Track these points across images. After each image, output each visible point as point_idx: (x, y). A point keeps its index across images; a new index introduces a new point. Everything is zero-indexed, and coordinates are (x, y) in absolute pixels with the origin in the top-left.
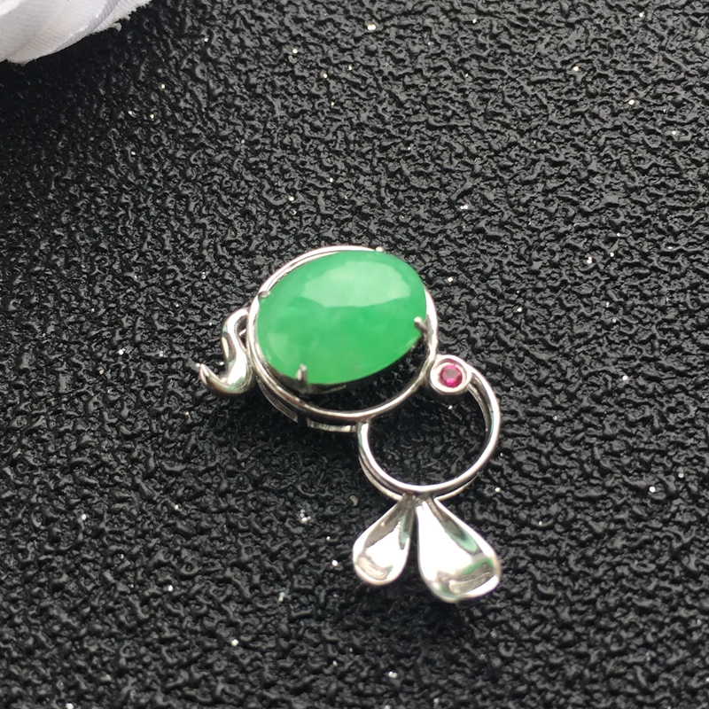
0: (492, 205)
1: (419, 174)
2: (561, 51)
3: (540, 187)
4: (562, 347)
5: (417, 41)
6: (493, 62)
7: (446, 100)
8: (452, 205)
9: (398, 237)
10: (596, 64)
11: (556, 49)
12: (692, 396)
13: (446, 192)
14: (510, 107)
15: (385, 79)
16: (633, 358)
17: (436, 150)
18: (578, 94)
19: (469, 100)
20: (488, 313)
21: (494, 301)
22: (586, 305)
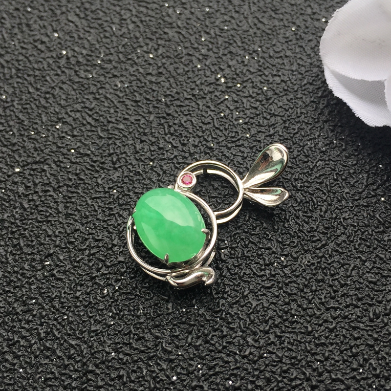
0: (62, 262)
1: (28, 246)
2: (109, 182)
3: (87, 252)
4: (84, 337)
5: (38, 177)
6: (75, 187)
7: (48, 207)
8: (42, 261)
9: (12, 278)
10: (125, 189)
11: (107, 181)
12: (146, 363)
13: (40, 255)
14: (79, 211)
15: (19, 196)
16: (119, 343)
17: (39, 233)
18: (114, 204)
19: (59, 208)
20: (50, 319)
21: (53, 313)
22: (99, 315)
